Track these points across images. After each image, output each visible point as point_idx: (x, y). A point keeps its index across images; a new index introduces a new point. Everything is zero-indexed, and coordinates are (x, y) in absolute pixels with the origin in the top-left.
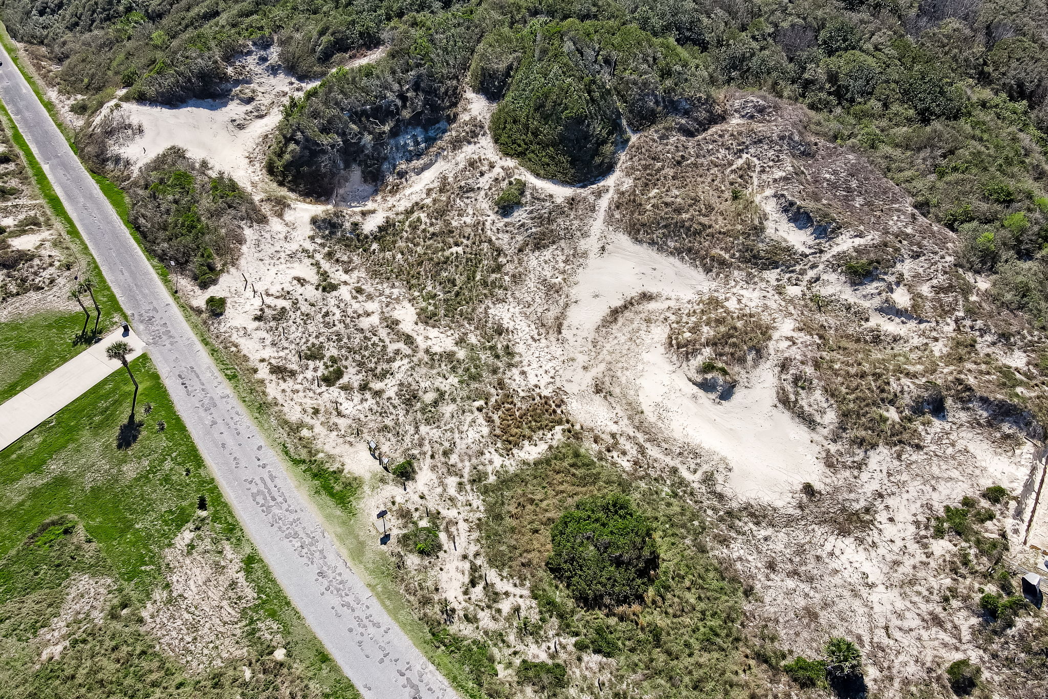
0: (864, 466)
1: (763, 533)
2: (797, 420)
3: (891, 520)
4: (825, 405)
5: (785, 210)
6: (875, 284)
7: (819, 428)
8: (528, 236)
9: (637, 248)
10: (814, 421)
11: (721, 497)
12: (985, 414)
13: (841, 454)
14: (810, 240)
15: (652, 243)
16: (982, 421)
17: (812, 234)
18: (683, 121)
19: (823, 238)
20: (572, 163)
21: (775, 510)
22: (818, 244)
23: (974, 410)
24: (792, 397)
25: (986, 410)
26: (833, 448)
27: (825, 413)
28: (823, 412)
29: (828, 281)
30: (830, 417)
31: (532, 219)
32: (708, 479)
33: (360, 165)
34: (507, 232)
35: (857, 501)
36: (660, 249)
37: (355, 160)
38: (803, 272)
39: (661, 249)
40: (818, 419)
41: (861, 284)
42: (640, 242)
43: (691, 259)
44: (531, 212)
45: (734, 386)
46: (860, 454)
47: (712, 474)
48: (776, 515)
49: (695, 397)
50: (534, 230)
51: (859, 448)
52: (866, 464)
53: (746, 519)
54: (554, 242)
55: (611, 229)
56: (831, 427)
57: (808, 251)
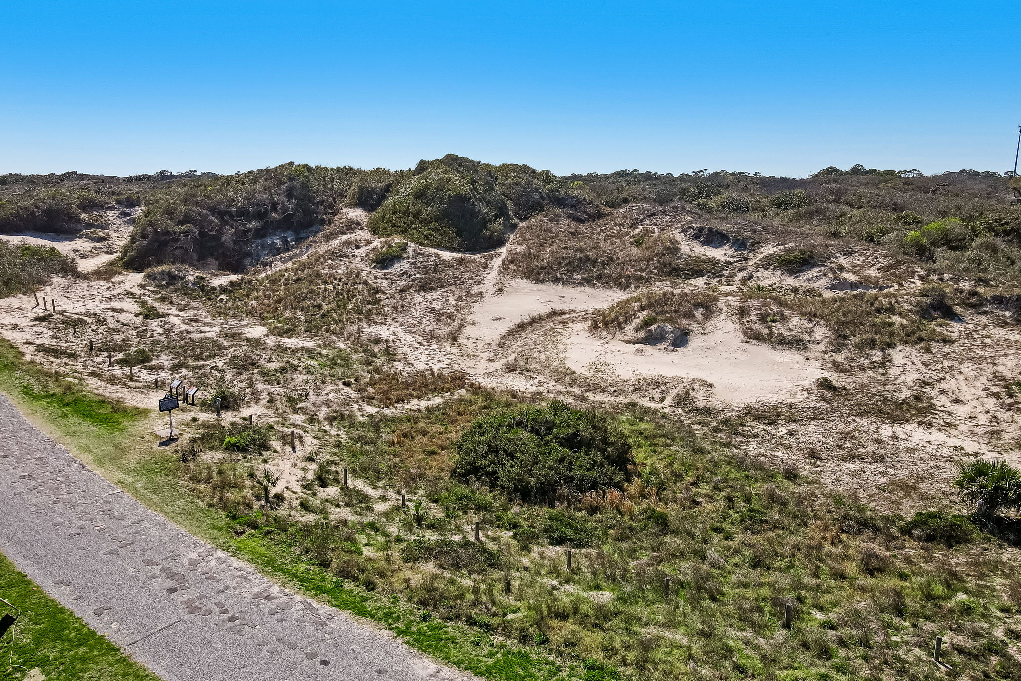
0: (888, 364)
1: (783, 430)
2: (780, 347)
3: (957, 401)
4: (810, 325)
5: (696, 237)
6: (815, 270)
7: (812, 347)
8: (413, 281)
9: (540, 286)
10: (801, 341)
11: (708, 411)
12: (1008, 314)
13: (853, 360)
14: (732, 252)
15: (556, 280)
16: (1008, 320)
17: (731, 248)
18: (572, 212)
19: (744, 250)
20: (459, 233)
21: (790, 406)
22: (741, 254)
23: (992, 312)
24: (765, 331)
25: (1006, 310)
26: (839, 358)
27: (813, 331)
28: (810, 332)
29: (762, 277)
30: (821, 332)
31: (415, 268)
32: (683, 400)
33: (217, 259)
34: (387, 279)
35: (900, 391)
36: (566, 283)
37: (212, 255)
38: (733, 275)
39: (568, 282)
40: (806, 337)
41: (801, 271)
42: (543, 281)
43: (603, 284)
44: (415, 263)
45: (687, 334)
46: (877, 355)
47: (687, 393)
48: (793, 411)
49: (639, 352)
50: (418, 276)
51: (873, 349)
52: (890, 361)
53: (753, 424)
54: (442, 287)
55: (507, 277)
56: (827, 340)
57: (732, 260)
